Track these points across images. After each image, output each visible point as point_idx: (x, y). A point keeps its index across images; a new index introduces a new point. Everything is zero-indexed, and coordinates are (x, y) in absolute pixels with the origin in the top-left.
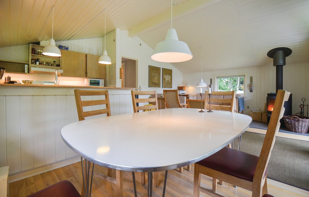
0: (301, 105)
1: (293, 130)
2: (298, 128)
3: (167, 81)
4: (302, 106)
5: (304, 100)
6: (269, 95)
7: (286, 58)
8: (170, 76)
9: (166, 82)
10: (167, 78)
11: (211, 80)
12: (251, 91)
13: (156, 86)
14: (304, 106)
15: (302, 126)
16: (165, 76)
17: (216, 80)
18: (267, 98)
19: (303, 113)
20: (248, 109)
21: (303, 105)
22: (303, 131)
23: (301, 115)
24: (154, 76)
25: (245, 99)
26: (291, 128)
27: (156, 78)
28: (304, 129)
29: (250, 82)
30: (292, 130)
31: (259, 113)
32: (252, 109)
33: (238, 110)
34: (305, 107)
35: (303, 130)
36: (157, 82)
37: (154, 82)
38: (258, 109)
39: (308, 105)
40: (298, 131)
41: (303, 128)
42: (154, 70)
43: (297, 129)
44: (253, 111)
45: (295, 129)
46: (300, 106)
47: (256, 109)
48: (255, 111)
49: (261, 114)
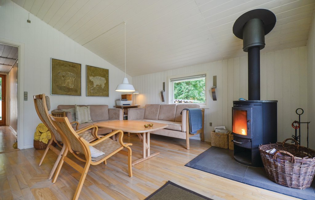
0: (296, 122)
1: (280, 180)
2: (291, 178)
3: (97, 85)
4: (297, 125)
5: (300, 112)
6: (235, 103)
7: (266, 36)
8: (103, 79)
9: (95, 86)
10: (98, 81)
11: (164, 83)
12: (215, 99)
13: (69, 93)
14: (299, 125)
15: (300, 174)
16: (91, 78)
17: (170, 83)
18: (233, 109)
19: (298, 139)
20: (211, 127)
21: (299, 123)
22: (301, 184)
23: (294, 143)
24: (63, 76)
25: (206, 112)
26: (275, 174)
27: (69, 81)
28: (304, 179)
29: (212, 85)
30: (278, 181)
31: (223, 135)
32: (215, 128)
33: (190, 131)
34: (303, 127)
35: (301, 182)
36: (71, 86)
37: (64, 87)
38: (224, 127)
39: (308, 123)
40: (291, 184)
41: (301, 178)
42: (65, 66)
43: (288, 179)
44: (217, 131)
45: (284, 178)
46: (293, 125)
47: (221, 127)
48: (219, 130)
49: (226, 136)
